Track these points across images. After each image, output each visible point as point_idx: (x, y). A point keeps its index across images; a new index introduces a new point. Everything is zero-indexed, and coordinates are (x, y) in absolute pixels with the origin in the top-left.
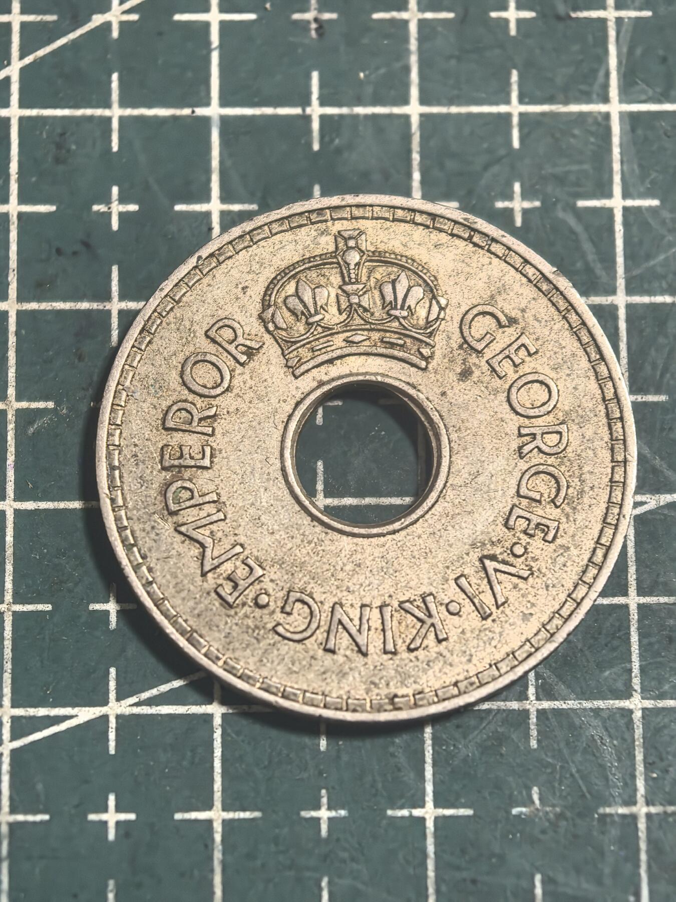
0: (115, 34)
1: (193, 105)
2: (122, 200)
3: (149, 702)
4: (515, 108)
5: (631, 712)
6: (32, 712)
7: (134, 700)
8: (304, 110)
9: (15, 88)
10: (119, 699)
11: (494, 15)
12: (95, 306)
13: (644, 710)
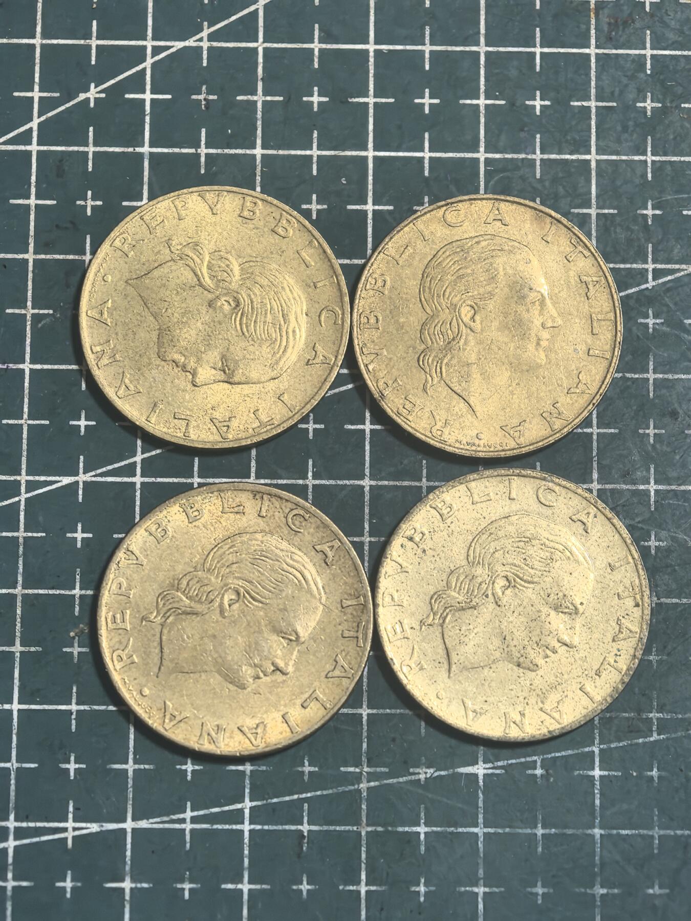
0: (92, 105)
1: (134, 146)
2: (93, 199)
3: (101, 475)
4: (315, 152)
5: (364, 487)
6: (37, 478)
7: (93, 473)
8: (196, 151)
9: (35, 134)
10: (84, 473)
11: (305, 99)
12: (77, 257)
13: (371, 486)
